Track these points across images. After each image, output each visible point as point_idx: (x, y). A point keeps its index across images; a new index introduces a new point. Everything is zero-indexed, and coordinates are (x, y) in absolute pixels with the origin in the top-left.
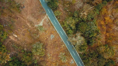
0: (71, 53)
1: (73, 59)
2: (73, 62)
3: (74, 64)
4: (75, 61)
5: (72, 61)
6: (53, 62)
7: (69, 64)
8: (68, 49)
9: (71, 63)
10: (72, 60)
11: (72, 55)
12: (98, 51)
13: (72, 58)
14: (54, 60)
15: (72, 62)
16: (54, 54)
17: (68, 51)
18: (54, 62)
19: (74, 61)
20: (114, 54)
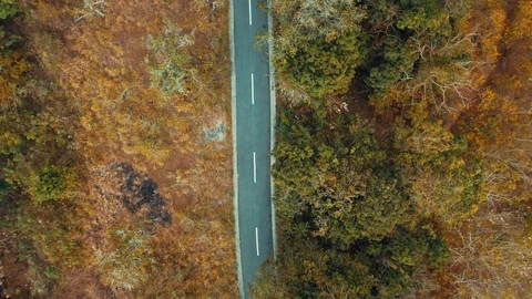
0: (234, 78)
1: (229, 119)
2: (221, 136)
3: (220, 148)
4: (235, 138)
5: (218, 125)
6: (106, 75)
7: (189, 130)
8: (232, 45)
9: (203, 135)
10: (219, 122)
11: (234, 93)
12: (397, 146)
13: (228, 110)
14: (116, 66)
15: (219, 130)
16: (133, 24)
17: (229, 56)
18: (111, 73)
19: (229, 133)
20: (475, 208)
